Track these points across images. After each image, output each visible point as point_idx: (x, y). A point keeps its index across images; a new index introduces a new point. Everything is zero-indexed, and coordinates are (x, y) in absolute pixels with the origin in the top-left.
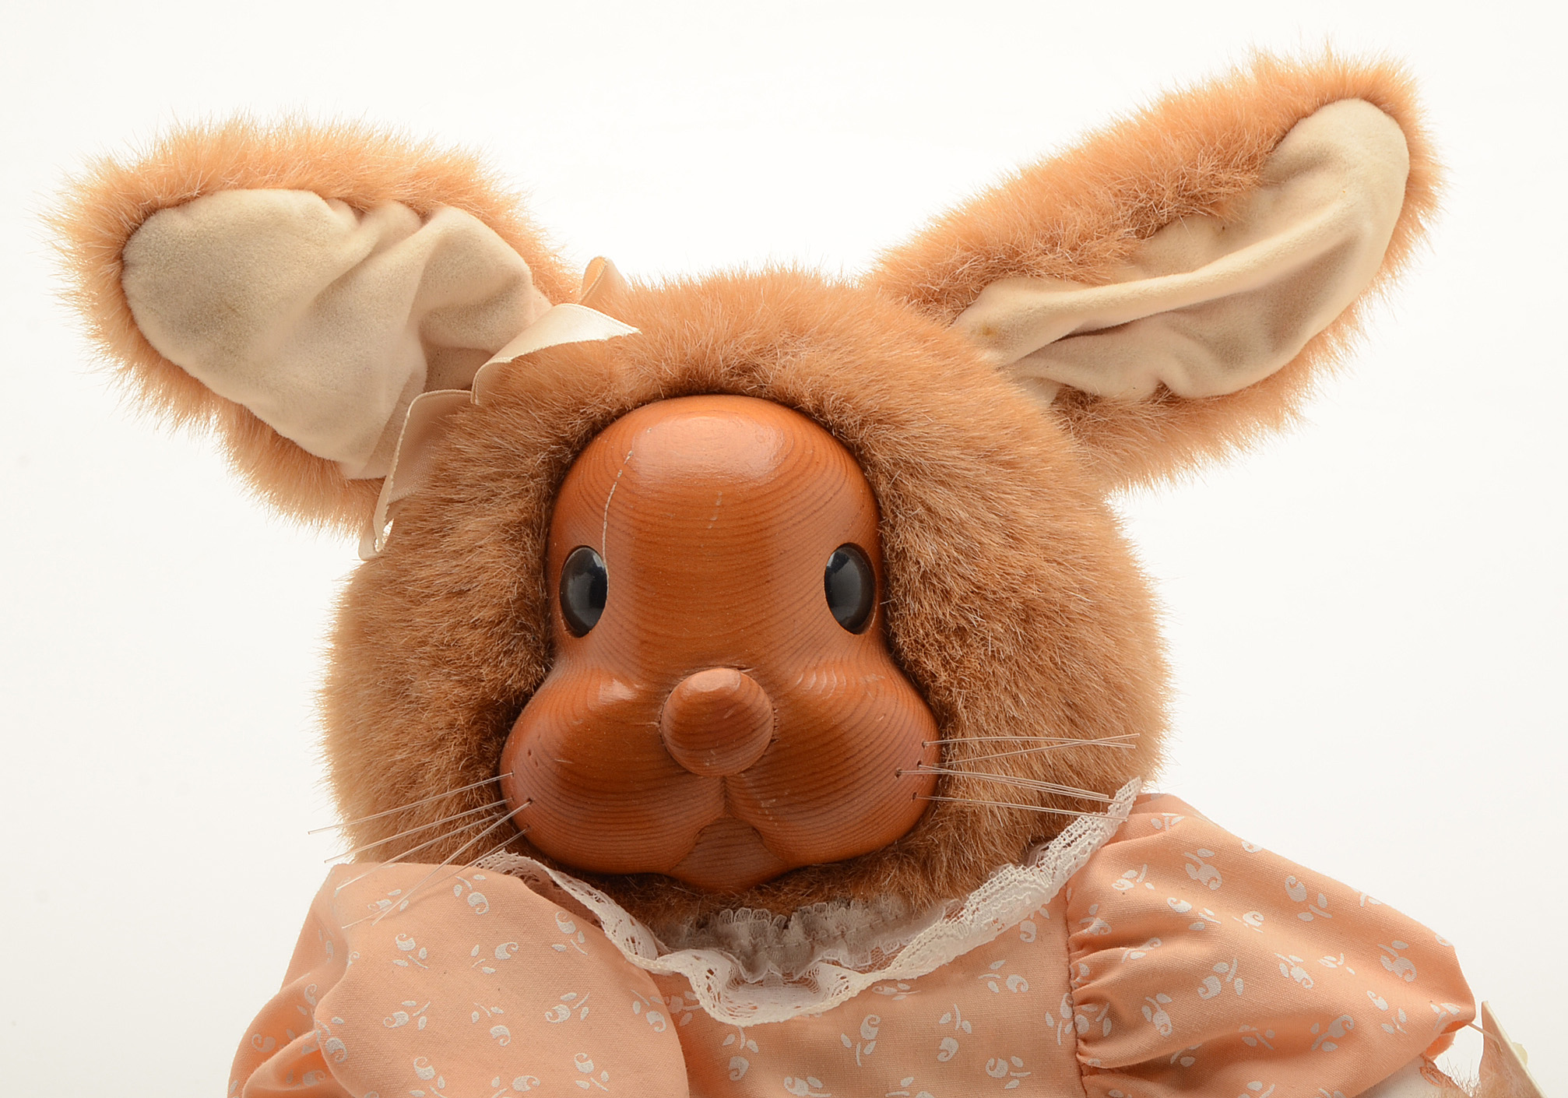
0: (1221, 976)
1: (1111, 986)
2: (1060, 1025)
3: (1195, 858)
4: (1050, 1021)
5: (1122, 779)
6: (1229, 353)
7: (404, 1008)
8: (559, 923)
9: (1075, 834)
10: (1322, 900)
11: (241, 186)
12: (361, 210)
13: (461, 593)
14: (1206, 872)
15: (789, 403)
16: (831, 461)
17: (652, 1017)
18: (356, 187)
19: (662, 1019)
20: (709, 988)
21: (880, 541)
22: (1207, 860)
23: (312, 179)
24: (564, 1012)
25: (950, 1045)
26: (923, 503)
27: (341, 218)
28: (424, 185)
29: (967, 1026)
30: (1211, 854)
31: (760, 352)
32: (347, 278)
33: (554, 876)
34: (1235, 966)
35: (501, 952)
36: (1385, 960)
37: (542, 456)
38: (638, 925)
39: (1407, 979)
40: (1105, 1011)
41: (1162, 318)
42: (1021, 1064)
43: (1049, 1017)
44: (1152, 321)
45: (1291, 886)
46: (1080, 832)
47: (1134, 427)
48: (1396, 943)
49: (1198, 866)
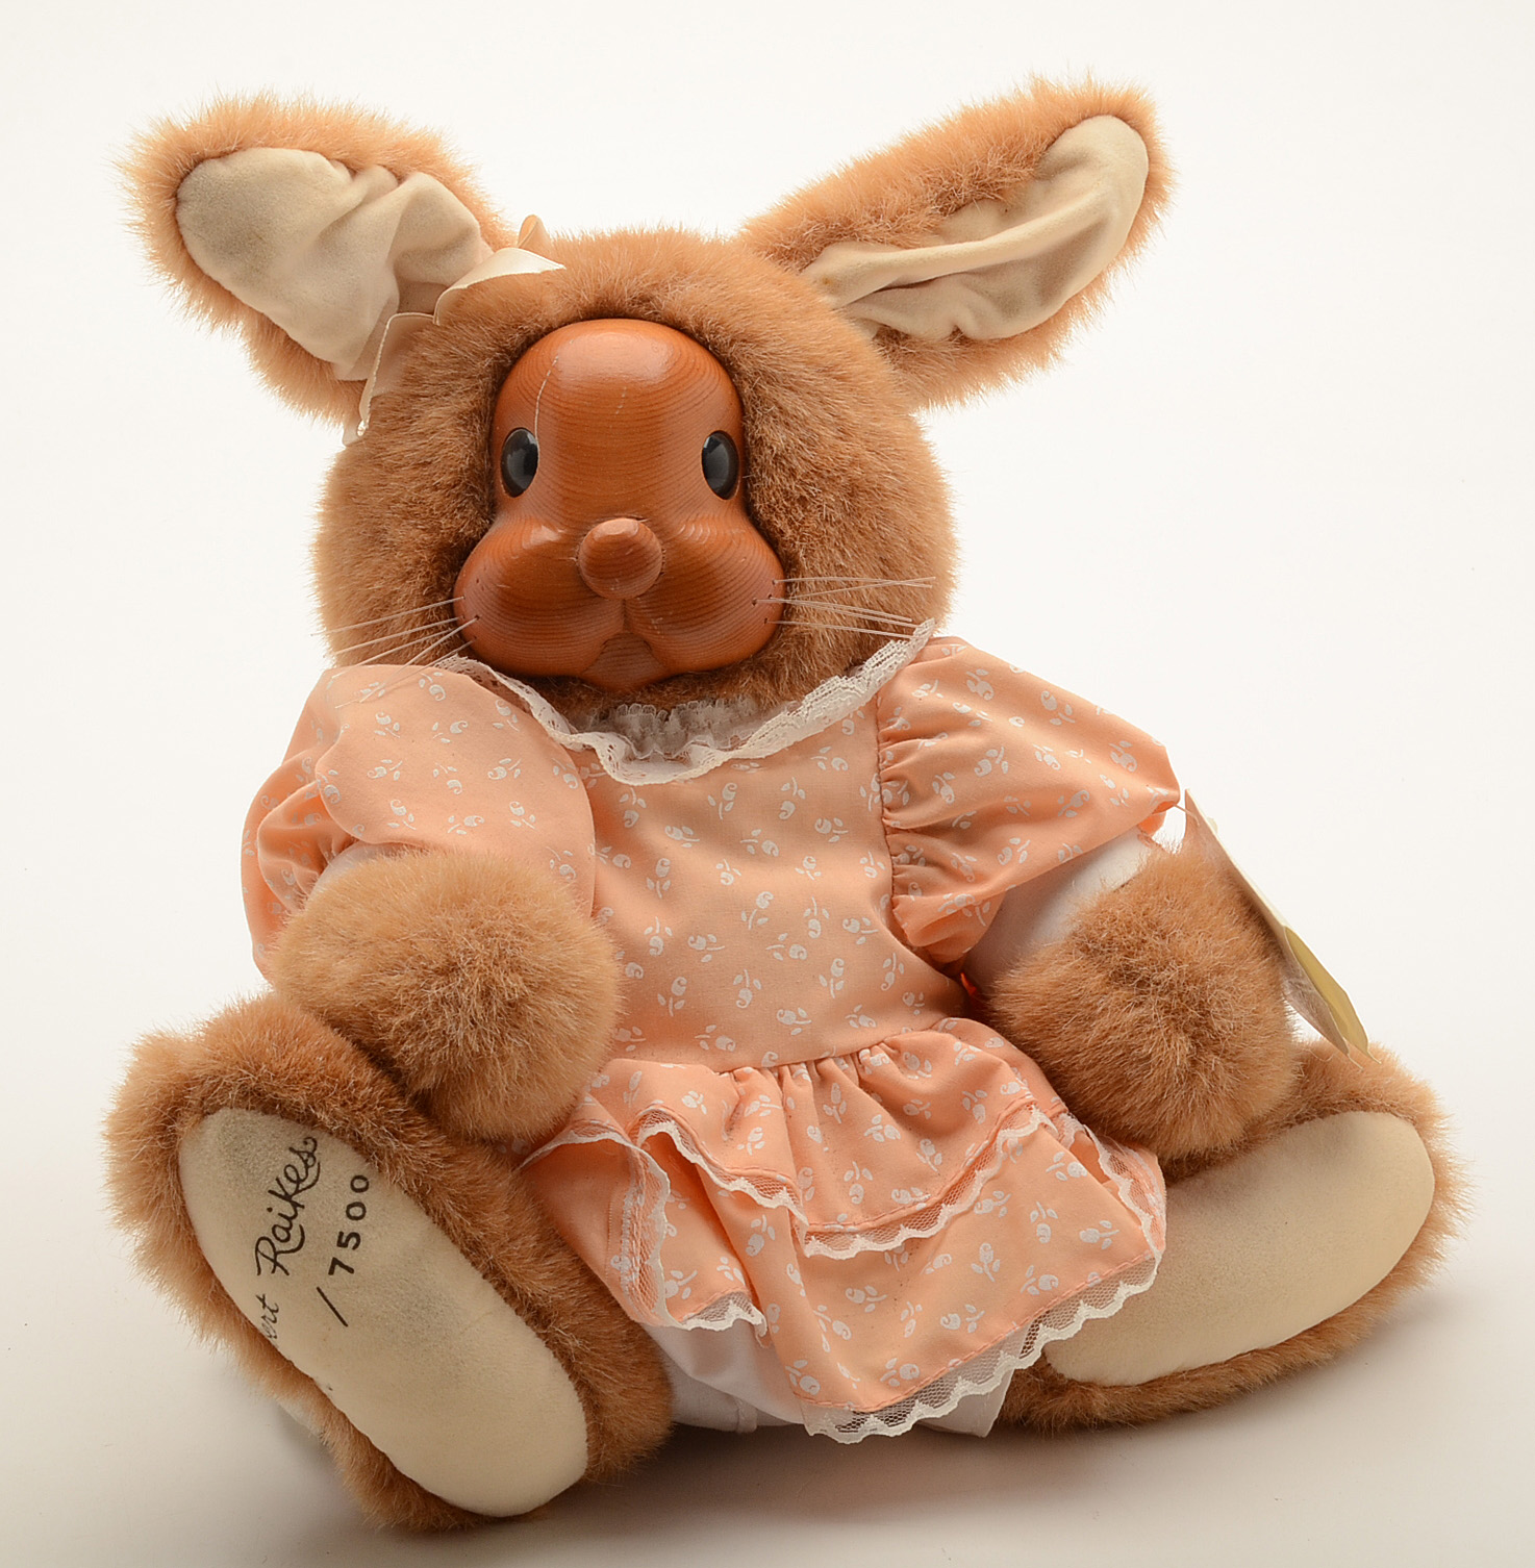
0: (992, 759)
1: (908, 767)
2: (871, 796)
3: (974, 676)
4: (863, 793)
6: (1008, 305)
7: (383, 765)
8: (498, 708)
9: (885, 655)
10: (1068, 709)
11: (266, 145)
12: (354, 170)
13: (425, 464)
14: (984, 686)
15: (676, 326)
16: (708, 369)
17: (567, 778)
18: (350, 153)
19: (574, 780)
20: (610, 758)
21: (743, 431)
22: (983, 678)
23: (318, 144)
24: (502, 772)
25: (789, 807)
26: (776, 403)
27: (340, 174)
28: (401, 154)
29: (801, 793)
30: (986, 673)
31: (655, 286)
32: (343, 220)
33: (496, 674)
34: (1002, 752)
35: (454, 728)
36: (1114, 755)
37: (488, 361)
38: (556, 713)
39: (1130, 769)
40: (904, 786)
41: (958, 277)
42: (841, 824)
43: (862, 790)
44: (951, 279)
45: (1046, 699)
46: (889, 654)
47: (934, 359)
48: (1122, 743)
49: (976, 682)
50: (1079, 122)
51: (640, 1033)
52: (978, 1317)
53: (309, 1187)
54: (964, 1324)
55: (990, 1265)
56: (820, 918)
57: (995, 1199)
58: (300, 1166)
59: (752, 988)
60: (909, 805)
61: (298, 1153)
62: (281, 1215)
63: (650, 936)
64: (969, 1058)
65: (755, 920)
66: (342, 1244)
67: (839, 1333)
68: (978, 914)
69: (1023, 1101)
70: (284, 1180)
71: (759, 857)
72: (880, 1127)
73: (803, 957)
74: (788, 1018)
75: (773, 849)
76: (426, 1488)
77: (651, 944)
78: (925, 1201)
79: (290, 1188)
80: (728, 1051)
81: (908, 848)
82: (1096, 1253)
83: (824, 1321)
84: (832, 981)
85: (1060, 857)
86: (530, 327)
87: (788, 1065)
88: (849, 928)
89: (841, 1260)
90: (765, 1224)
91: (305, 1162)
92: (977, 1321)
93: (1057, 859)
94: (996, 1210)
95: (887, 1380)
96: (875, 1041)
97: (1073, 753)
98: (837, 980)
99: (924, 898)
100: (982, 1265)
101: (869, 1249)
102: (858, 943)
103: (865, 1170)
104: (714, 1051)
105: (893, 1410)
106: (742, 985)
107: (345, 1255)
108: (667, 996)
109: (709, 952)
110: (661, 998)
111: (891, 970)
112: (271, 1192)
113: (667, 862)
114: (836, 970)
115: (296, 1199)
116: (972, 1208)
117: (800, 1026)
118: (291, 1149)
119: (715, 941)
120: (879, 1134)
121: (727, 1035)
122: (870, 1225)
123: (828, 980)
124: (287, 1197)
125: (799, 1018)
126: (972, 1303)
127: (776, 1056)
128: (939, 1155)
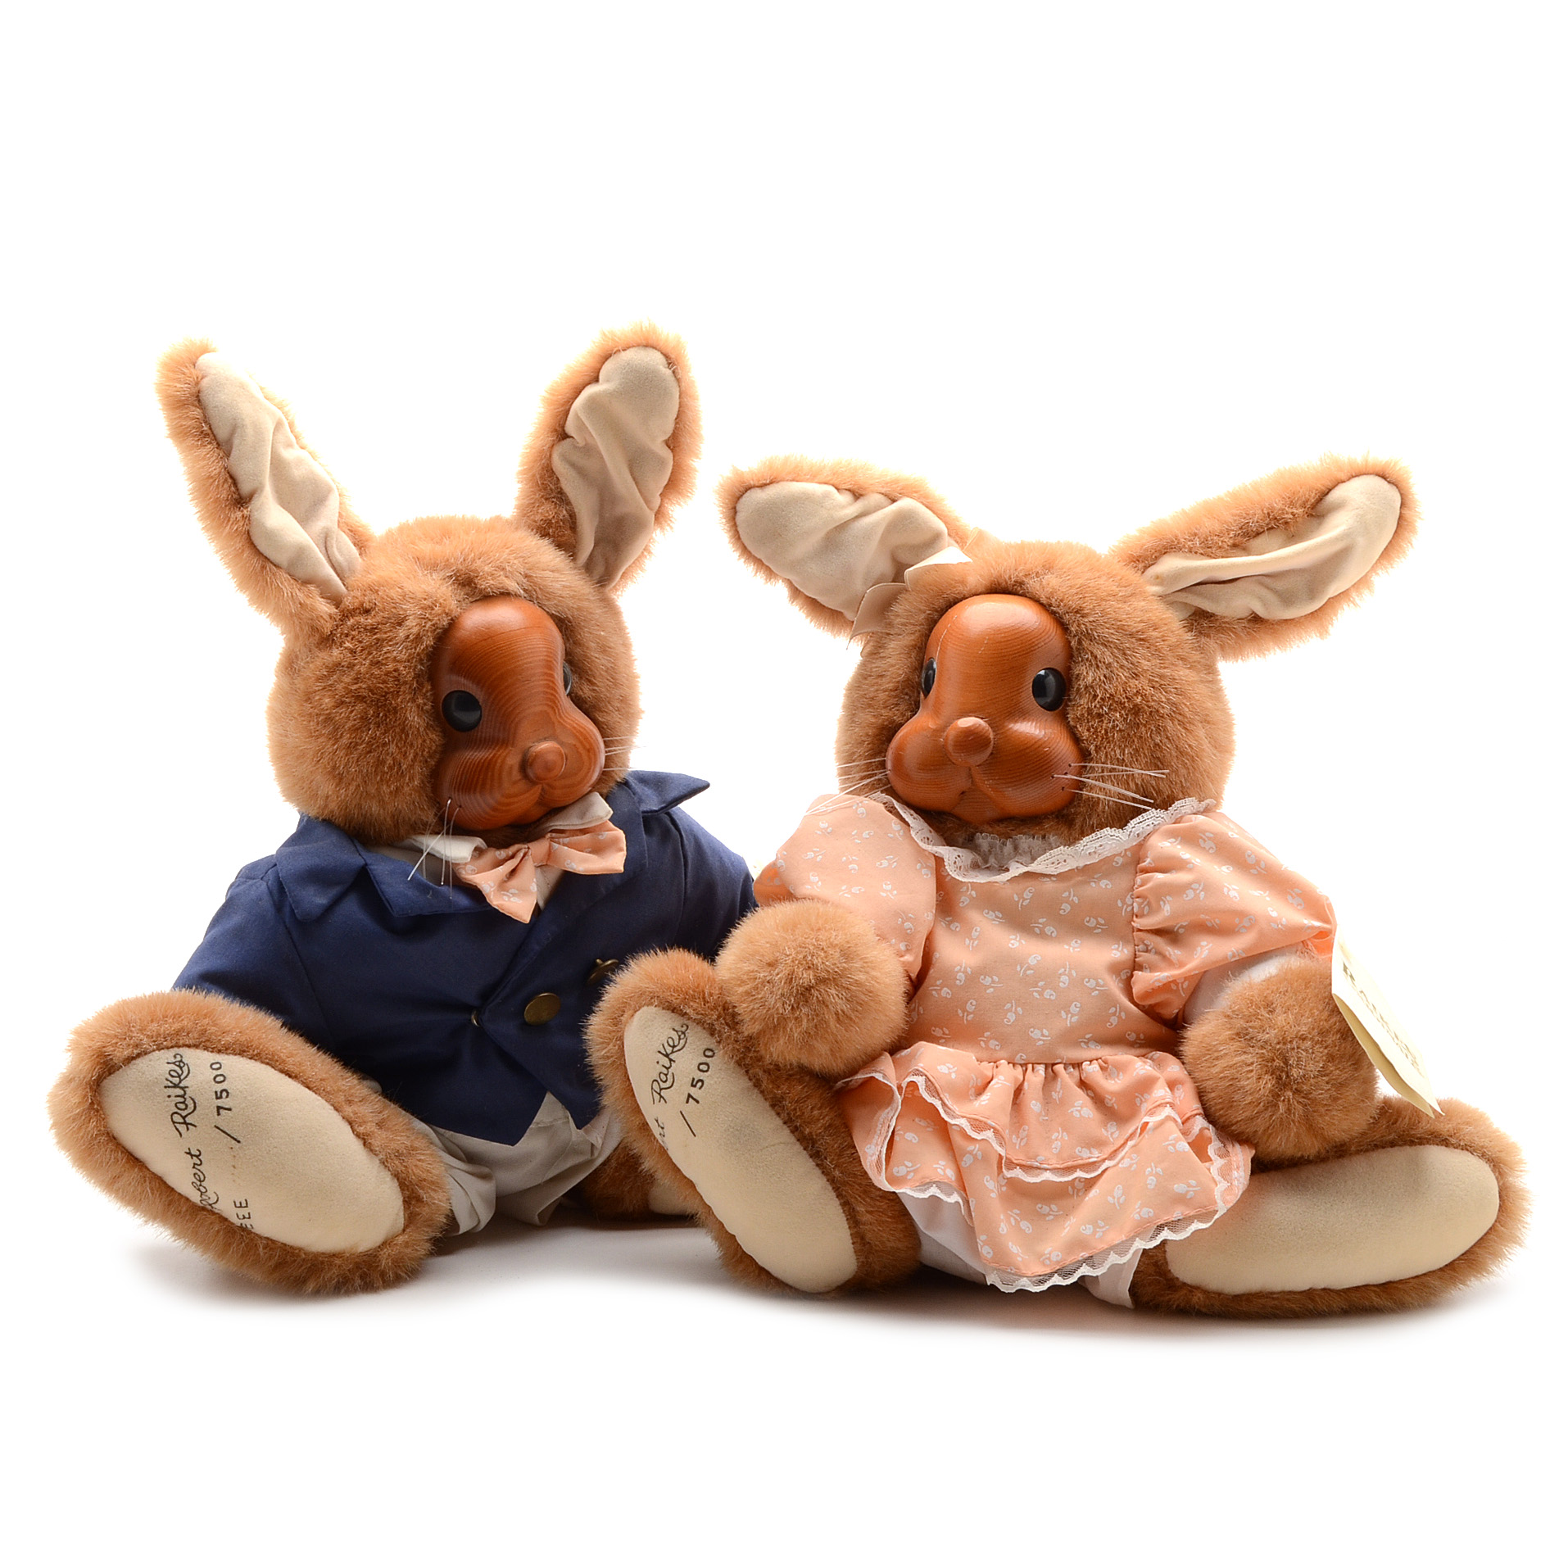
0: (1194, 890)
1: (1147, 889)
2: (1125, 906)
3: (1204, 837)
4: (1120, 904)
5: (1181, 795)
6: (1287, 599)
7: (813, 851)
8: (893, 825)
9: (1146, 818)
10: (1263, 866)
11: (793, 480)
12: (857, 495)
13: (882, 676)
14: (1210, 844)
15: (1036, 600)
16: (1052, 627)
17: (924, 871)
18: (854, 485)
19: (929, 873)
20: (955, 863)
21: (1069, 668)
22: (1209, 838)
23: (832, 479)
24: (885, 863)
25: (1066, 907)
26: (1092, 653)
27: (843, 498)
28: (894, 486)
29: (1076, 900)
30: (1212, 835)
31: (1026, 576)
32: (843, 526)
33: (897, 805)
34: (1202, 885)
35: (865, 835)
36: (1289, 897)
37: (923, 616)
38: (933, 833)
39: (1299, 907)
40: (1146, 903)
41: (1255, 578)
42: (1103, 922)
43: (1119, 902)
44: (1250, 578)
45: (1249, 856)
46: (1149, 817)
47: (1232, 632)
48: (1296, 890)
49: (1205, 841)
50: (1349, 479)
51: (947, 1032)
52: (1104, 1229)
53: (679, 1050)
54: (1095, 1232)
55: (1119, 1198)
56: (1070, 975)
57: (1132, 1159)
58: (676, 1037)
59: (1016, 1013)
60: (1149, 913)
61: (677, 1031)
62: (663, 1066)
63: (957, 972)
64: (1142, 1072)
65: (1025, 971)
66: (693, 1086)
67: (1023, 1228)
68: (1180, 988)
69: (1163, 1101)
70: (666, 1045)
71: (1042, 936)
72: (1079, 1108)
73: (1053, 998)
74: (1036, 1034)
75: (1053, 932)
76: (759, 1263)
77: (958, 978)
78: (1098, 1157)
79: (669, 1050)
80: (995, 1050)
81: (1145, 942)
82: (1181, 1199)
83: (1015, 1219)
84: (1070, 1015)
85: (1229, 958)
86: (951, 594)
87: (1033, 1064)
88: (1088, 984)
89: (1029, 1183)
90: (976, 1149)
91: (679, 1036)
92: (1103, 1232)
93: (1227, 958)
94: (1131, 1166)
95: (1044, 1260)
96: (1094, 1057)
97: (1257, 893)
98: (1073, 1015)
99: (1152, 974)
100: (1114, 1198)
101: (1051, 1179)
102: (1093, 994)
103: (1065, 1133)
104: (987, 1048)
105: (1041, 1278)
106: (1010, 1010)
107: (694, 1092)
108: (964, 1010)
109: (993, 987)
110: (960, 1011)
111: (1115, 1015)
112: (659, 1052)
113: (979, 929)
114: (1073, 1009)
115: (672, 1057)
116: (1118, 1163)
117: (1043, 1040)
118: (674, 1030)
119: (997, 980)
120: (1077, 1113)
121: (996, 1040)
122: (1058, 1166)
123: (1067, 1014)
124: (667, 1056)
125: (1043, 1035)
126: (1103, 1220)
127: (1024, 1057)
128: (1117, 1132)
